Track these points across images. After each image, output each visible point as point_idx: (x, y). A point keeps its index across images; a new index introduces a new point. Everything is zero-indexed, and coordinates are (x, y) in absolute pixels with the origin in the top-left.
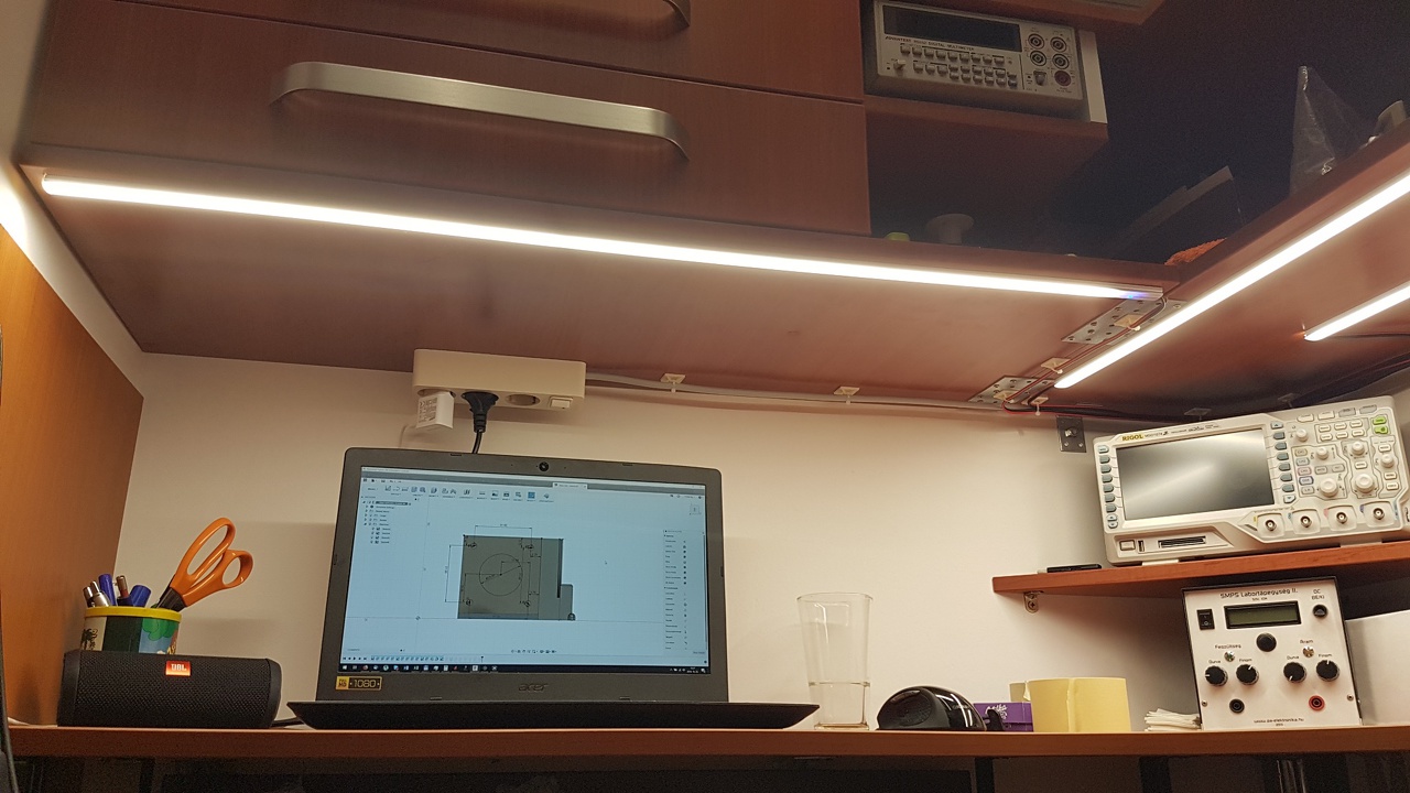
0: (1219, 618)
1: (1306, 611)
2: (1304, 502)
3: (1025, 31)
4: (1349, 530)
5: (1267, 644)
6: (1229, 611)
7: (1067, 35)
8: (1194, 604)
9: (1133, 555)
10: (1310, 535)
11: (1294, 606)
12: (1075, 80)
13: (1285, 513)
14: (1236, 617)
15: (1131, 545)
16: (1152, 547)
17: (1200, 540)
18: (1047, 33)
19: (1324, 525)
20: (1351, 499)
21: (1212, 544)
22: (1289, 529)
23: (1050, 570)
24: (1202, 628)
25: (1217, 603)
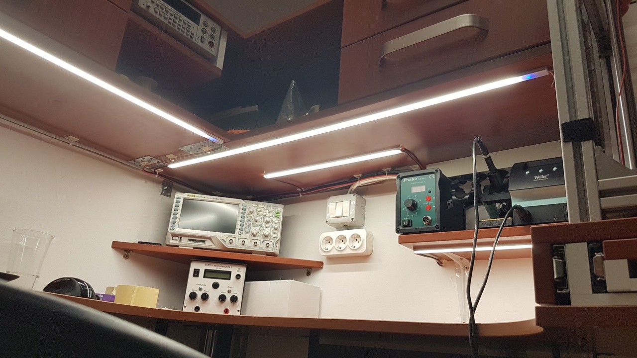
0: (202, 273)
1: (233, 276)
2: (245, 235)
3: (203, 18)
4: (256, 249)
5: (216, 286)
6: (206, 271)
7: (218, 28)
8: (194, 266)
9: (176, 242)
10: (243, 248)
11: (230, 273)
12: (215, 47)
13: (237, 238)
14: (208, 274)
15: (177, 238)
16: (185, 241)
17: (204, 242)
18: (211, 24)
19: (249, 246)
20: (261, 238)
21: (208, 244)
22: (237, 244)
23: (139, 242)
24: (194, 276)
25: (202, 267)
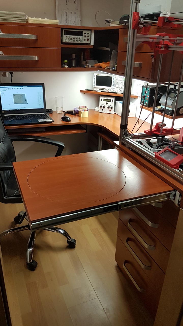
0: (103, 100)
1: (111, 101)
2: (114, 88)
3: (84, 32)
4: (118, 92)
5: (107, 104)
6: (104, 99)
7: (89, 32)
8: (101, 98)
9: (96, 90)
10: (114, 92)
11: (110, 100)
13: (112, 88)
14: (105, 100)
15: (96, 88)
16: (98, 89)
17: (103, 90)
18: (87, 32)
19: (115, 91)
20: (119, 88)
22: (112, 91)
23: (87, 90)
25: (103, 98)
